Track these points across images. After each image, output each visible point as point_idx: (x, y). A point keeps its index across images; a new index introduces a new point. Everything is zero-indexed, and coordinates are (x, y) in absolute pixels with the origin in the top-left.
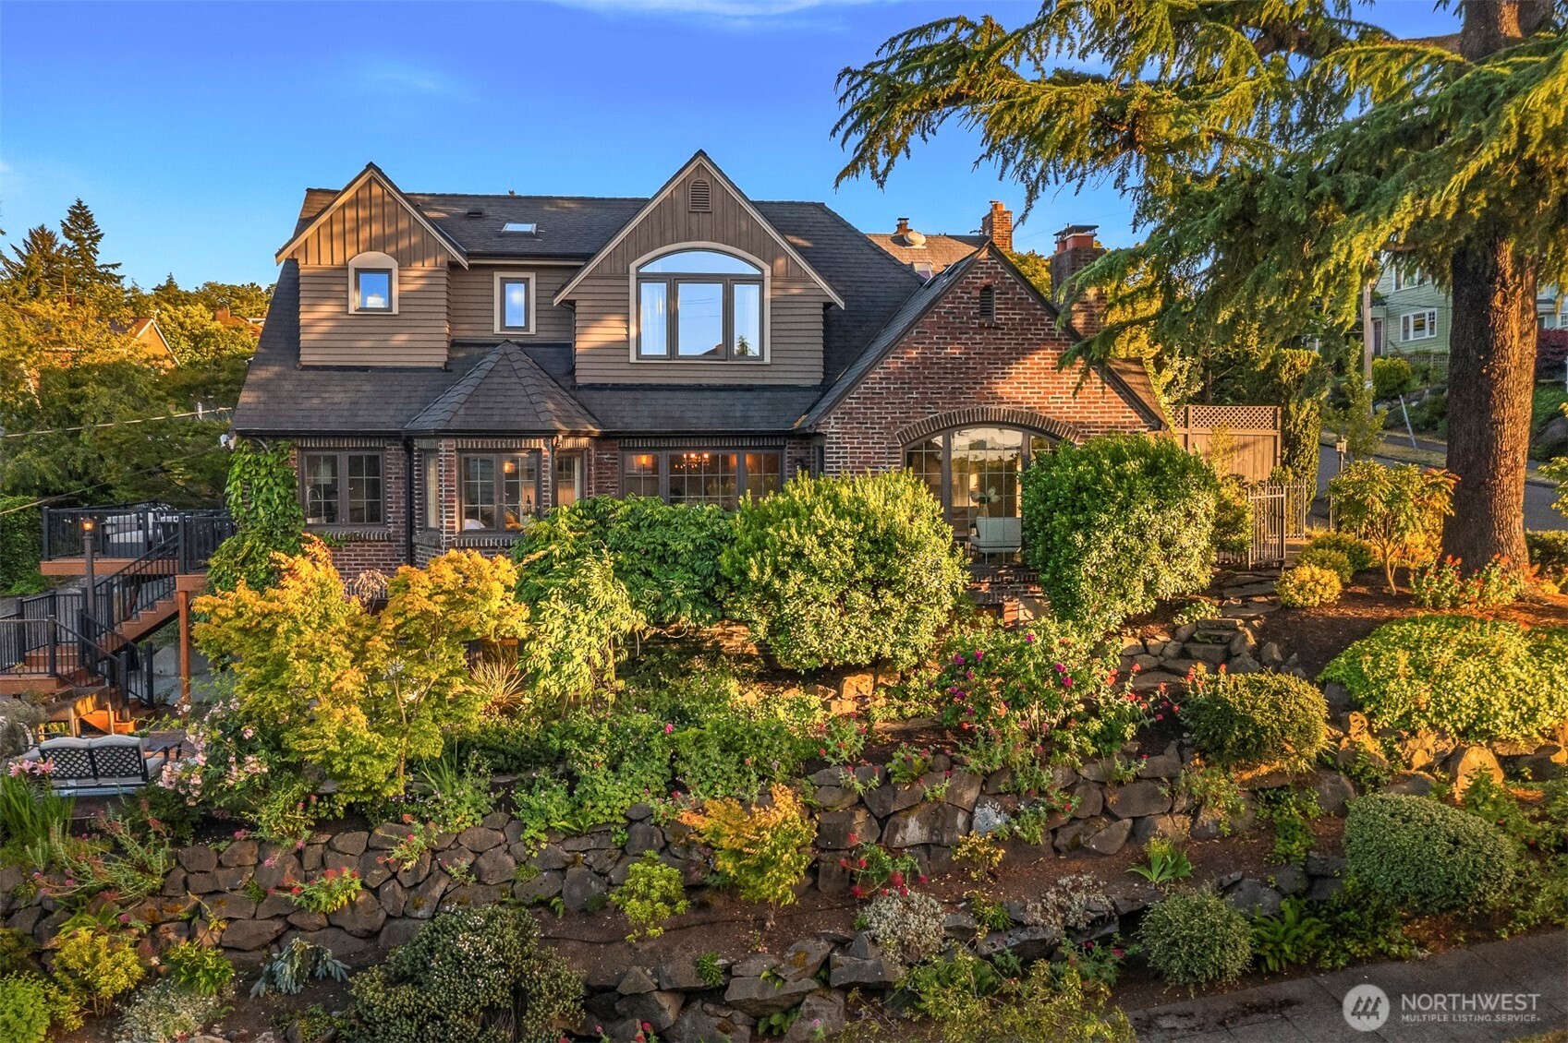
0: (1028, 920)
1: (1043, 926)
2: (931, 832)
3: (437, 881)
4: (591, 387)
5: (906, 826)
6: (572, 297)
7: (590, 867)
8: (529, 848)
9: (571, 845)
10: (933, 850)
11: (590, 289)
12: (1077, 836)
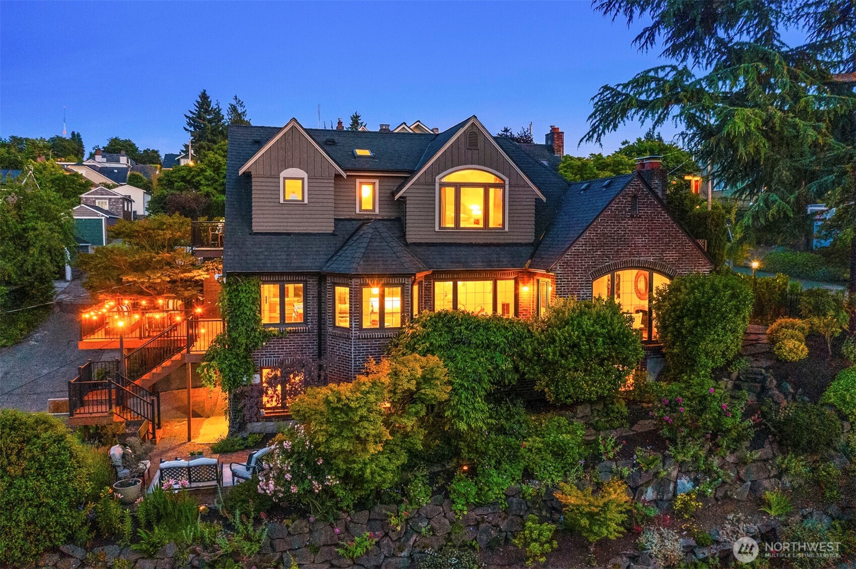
0: (721, 540)
1: (729, 542)
2: (658, 494)
3: (412, 536)
4: (415, 244)
5: (646, 492)
6: (405, 195)
7: (490, 523)
8: (457, 514)
9: (480, 511)
10: (660, 503)
11: (414, 191)
12: (726, 491)
